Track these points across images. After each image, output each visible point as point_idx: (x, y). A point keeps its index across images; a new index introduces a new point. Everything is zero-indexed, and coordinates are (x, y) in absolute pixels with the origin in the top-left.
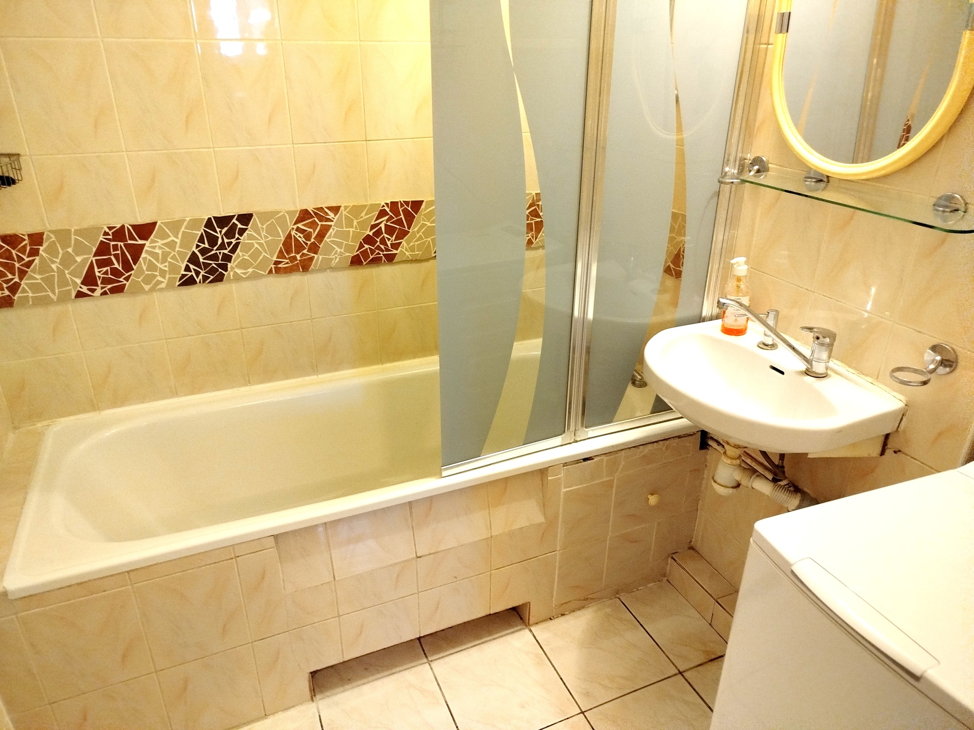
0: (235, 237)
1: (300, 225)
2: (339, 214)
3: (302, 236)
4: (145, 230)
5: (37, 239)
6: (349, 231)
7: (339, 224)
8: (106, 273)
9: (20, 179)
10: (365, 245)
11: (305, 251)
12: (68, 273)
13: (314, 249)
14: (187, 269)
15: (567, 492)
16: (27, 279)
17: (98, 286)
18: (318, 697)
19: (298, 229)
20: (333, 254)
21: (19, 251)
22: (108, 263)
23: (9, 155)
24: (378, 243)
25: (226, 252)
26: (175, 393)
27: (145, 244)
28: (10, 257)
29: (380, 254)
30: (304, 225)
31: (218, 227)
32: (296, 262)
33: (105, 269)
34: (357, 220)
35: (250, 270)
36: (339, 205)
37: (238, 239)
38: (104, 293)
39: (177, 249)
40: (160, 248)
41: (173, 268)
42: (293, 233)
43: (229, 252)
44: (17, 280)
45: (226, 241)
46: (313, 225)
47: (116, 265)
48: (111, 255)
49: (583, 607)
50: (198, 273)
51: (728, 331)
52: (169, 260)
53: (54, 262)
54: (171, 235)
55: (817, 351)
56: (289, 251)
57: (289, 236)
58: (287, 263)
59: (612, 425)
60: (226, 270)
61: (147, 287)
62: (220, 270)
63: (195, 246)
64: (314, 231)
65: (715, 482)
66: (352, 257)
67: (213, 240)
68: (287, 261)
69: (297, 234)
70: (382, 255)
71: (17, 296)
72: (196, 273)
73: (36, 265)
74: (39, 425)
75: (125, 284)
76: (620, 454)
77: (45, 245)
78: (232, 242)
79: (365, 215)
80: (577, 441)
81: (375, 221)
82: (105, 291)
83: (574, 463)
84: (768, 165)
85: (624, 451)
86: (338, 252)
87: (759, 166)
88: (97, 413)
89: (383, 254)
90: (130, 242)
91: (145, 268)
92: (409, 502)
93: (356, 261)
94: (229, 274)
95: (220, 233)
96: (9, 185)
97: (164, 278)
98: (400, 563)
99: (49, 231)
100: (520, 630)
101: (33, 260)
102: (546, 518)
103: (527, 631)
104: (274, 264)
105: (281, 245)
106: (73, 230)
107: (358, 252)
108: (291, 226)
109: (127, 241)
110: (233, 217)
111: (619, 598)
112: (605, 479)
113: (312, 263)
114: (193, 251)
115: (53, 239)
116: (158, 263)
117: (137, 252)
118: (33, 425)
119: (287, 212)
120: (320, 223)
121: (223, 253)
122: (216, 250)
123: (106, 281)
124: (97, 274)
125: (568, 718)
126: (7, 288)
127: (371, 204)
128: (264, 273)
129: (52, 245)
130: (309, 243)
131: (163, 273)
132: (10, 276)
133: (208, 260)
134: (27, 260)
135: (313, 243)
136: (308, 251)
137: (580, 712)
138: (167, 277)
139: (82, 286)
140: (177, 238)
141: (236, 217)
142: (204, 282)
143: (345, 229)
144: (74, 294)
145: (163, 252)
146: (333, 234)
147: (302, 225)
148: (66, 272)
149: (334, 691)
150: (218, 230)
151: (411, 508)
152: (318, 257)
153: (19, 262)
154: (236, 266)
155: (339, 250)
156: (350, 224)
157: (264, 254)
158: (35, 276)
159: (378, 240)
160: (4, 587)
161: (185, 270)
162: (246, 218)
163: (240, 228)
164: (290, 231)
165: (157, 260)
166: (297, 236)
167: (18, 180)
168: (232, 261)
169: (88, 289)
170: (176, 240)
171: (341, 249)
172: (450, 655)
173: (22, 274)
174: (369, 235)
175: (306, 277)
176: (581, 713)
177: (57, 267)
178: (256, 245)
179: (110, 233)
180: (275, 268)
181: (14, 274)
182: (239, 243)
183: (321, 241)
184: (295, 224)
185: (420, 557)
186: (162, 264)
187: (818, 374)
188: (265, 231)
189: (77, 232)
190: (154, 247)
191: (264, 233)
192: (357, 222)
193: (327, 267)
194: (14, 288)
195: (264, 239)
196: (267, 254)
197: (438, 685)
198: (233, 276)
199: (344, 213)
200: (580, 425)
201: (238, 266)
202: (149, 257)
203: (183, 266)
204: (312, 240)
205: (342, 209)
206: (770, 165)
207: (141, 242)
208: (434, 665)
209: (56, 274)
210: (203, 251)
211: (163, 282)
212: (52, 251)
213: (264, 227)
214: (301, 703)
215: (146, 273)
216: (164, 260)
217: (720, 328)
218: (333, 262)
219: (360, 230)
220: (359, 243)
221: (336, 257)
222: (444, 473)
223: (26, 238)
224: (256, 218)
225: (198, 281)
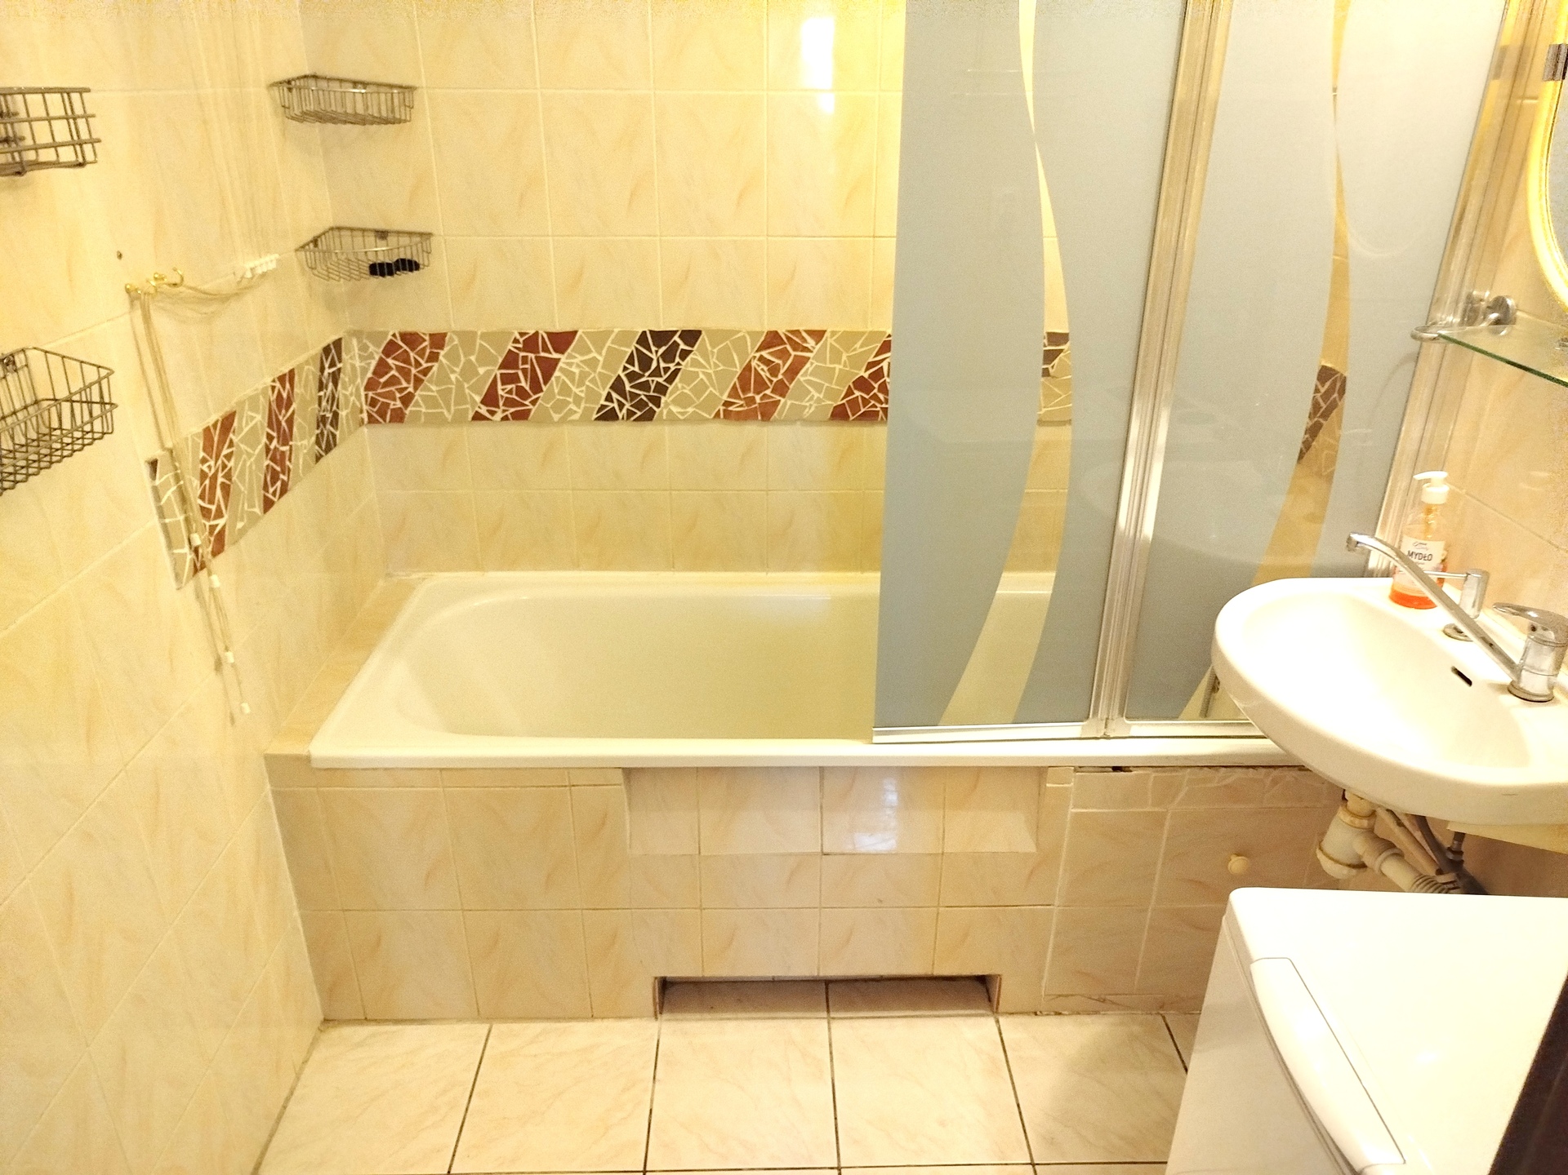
0: (674, 361)
1: (765, 353)
2: (822, 342)
3: (766, 368)
4: (562, 341)
5: (438, 340)
6: (835, 368)
7: (820, 356)
8: (510, 392)
9: (426, 263)
10: (855, 391)
11: (768, 392)
12: (468, 388)
13: (781, 389)
14: (609, 398)
15: (1076, 814)
16: (421, 391)
17: (498, 407)
18: (665, 1016)
19: (761, 359)
20: (807, 399)
21: (417, 354)
22: (514, 379)
23: (421, 234)
24: (875, 391)
25: (660, 380)
26: (576, 565)
27: (559, 359)
28: (407, 361)
29: (876, 407)
30: (770, 353)
31: (654, 345)
32: (753, 406)
33: (509, 387)
34: (847, 352)
35: (690, 410)
36: (824, 329)
37: (678, 364)
38: (505, 418)
39: (599, 369)
40: (578, 366)
41: (592, 395)
42: (754, 363)
43: (665, 381)
44: (411, 389)
45: (662, 365)
46: (784, 355)
47: (523, 384)
48: (517, 368)
49: (1096, 1012)
50: (621, 406)
51: (1402, 599)
52: (587, 383)
53: (453, 372)
54: (593, 349)
55: (1531, 653)
56: (745, 389)
57: (748, 368)
58: (741, 406)
59: (1177, 724)
60: (659, 406)
61: (556, 417)
62: (651, 405)
63: (622, 368)
64: (784, 365)
65: (1321, 849)
66: (835, 407)
67: (645, 362)
68: (742, 402)
69: (759, 366)
70: (878, 409)
71: (409, 409)
72: (619, 405)
73: (434, 373)
74: (414, 576)
75: (530, 410)
76: (1180, 773)
77: (446, 349)
78: (669, 368)
79: (861, 347)
80: (1108, 738)
81: (875, 356)
82: (507, 416)
83: (1097, 769)
84: (1515, 313)
85: (1189, 770)
86: (815, 398)
87: (1501, 313)
88: (479, 573)
89: (882, 408)
90: (543, 354)
91: (556, 391)
92: (820, 767)
93: (839, 414)
94: (661, 412)
95: (655, 354)
96: (411, 270)
97: (579, 407)
98: (796, 855)
99: (453, 332)
100: (982, 1015)
101: (431, 367)
102: (1037, 845)
103: (991, 1021)
104: (724, 405)
105: (735, 379)
106: (479, 333)
107: (844, 401)
108: (752, 353)
109: (539, 352)
110: (676, 332)
111: (1164, 1018)
112: (1148, 809)
113: (776, 410)
114: (619, 376)
115: (456, 342)
116: (573, 385)
117: (549, 367)
118: (407, 575)
119: (748, 333)
120: (793, 353)
121: (657, 382)
122: (649, 376)
123: (509, 403)
124: (500, 392)
125: (1006, 1164)
126: (400, 398)
127: (870, 332)
128: (708, 416)
129: (454, 349)
130: (775, 380)
131: (578, 400)
132: (405, 384)
133: (637, 389)
134: (425, 365)
135: (781, 381)
136: (772, 392)
137: (1029, 1162)
138: (583, 405)
139: (482, 406)
140: (600, 354)
141: (678, 334)
142: (628, 418)
143: (828, 365)
144: (471, 415)
145: (581, 372)
146: (809, 371)
147: (769, 353)
148: (466, 385)
149: (688, 1016)
150: (654, 349)
151: (822, 778)
152: (785, 403)
153: (416, 367)
154: (673, 401)
155: (816, 395)
156: (836, 357)
157: (711, 389)
158: (431, 388)
159: (876, 386)
160: (309, 751)
161: (606, 400)
162: (691, 336)
163: (682, 350)
164: (750, 361)
165: (572, 381)
166: (759, 369)
167: (424, 266)
168: (667, 395)
169: (488, 411)
170: (599, 357)
171: (820, 393)
172: (862, 1018)
173: (418, 382)
174: (862, 376)
175: (765, 429)
176: (1030, 1164)
177: (456, 378)
178: (701, 376)
179: (521, 340)
180: (724, 411)
181: (408, 381)
182: (679, 369)
183: (793, 379)
184: (757, 351)
185: (828, 854)
186: (577, 387)
187: (1529, 693)
188: (715, 357)
189: (484, 336)
190: (570, 364)
191: (714, 360)
192: (847, 357)
193: (795, 418)
194: (407, 400)
195: (712, 367)
196: (715, 389)
197: (831, 1053)
198: (667, 416)
199: (829, 341)
200: (1117, 711)
201: (674, 402)
202: (564, 377)
203: (604, 394)
204: (780, 377)
205: (827, 335)
206: (1519, 314)
207: (555, 355)
208: (835, 1025)
209: (454, 386)
210: (632, 376)
211: (575, 412)
212: (453, 358)
213: (715, 350)
214: (641, 1017)
215: (558, 397)
216: (581, 383)
217: (1389, 592)
218: (807, 410)
219: (851, 368)
220: (847, 388)
221: (811, 405)
222: (876, 739)
223: (427, 338)
224: (706, 339)
225: (620, 416)
